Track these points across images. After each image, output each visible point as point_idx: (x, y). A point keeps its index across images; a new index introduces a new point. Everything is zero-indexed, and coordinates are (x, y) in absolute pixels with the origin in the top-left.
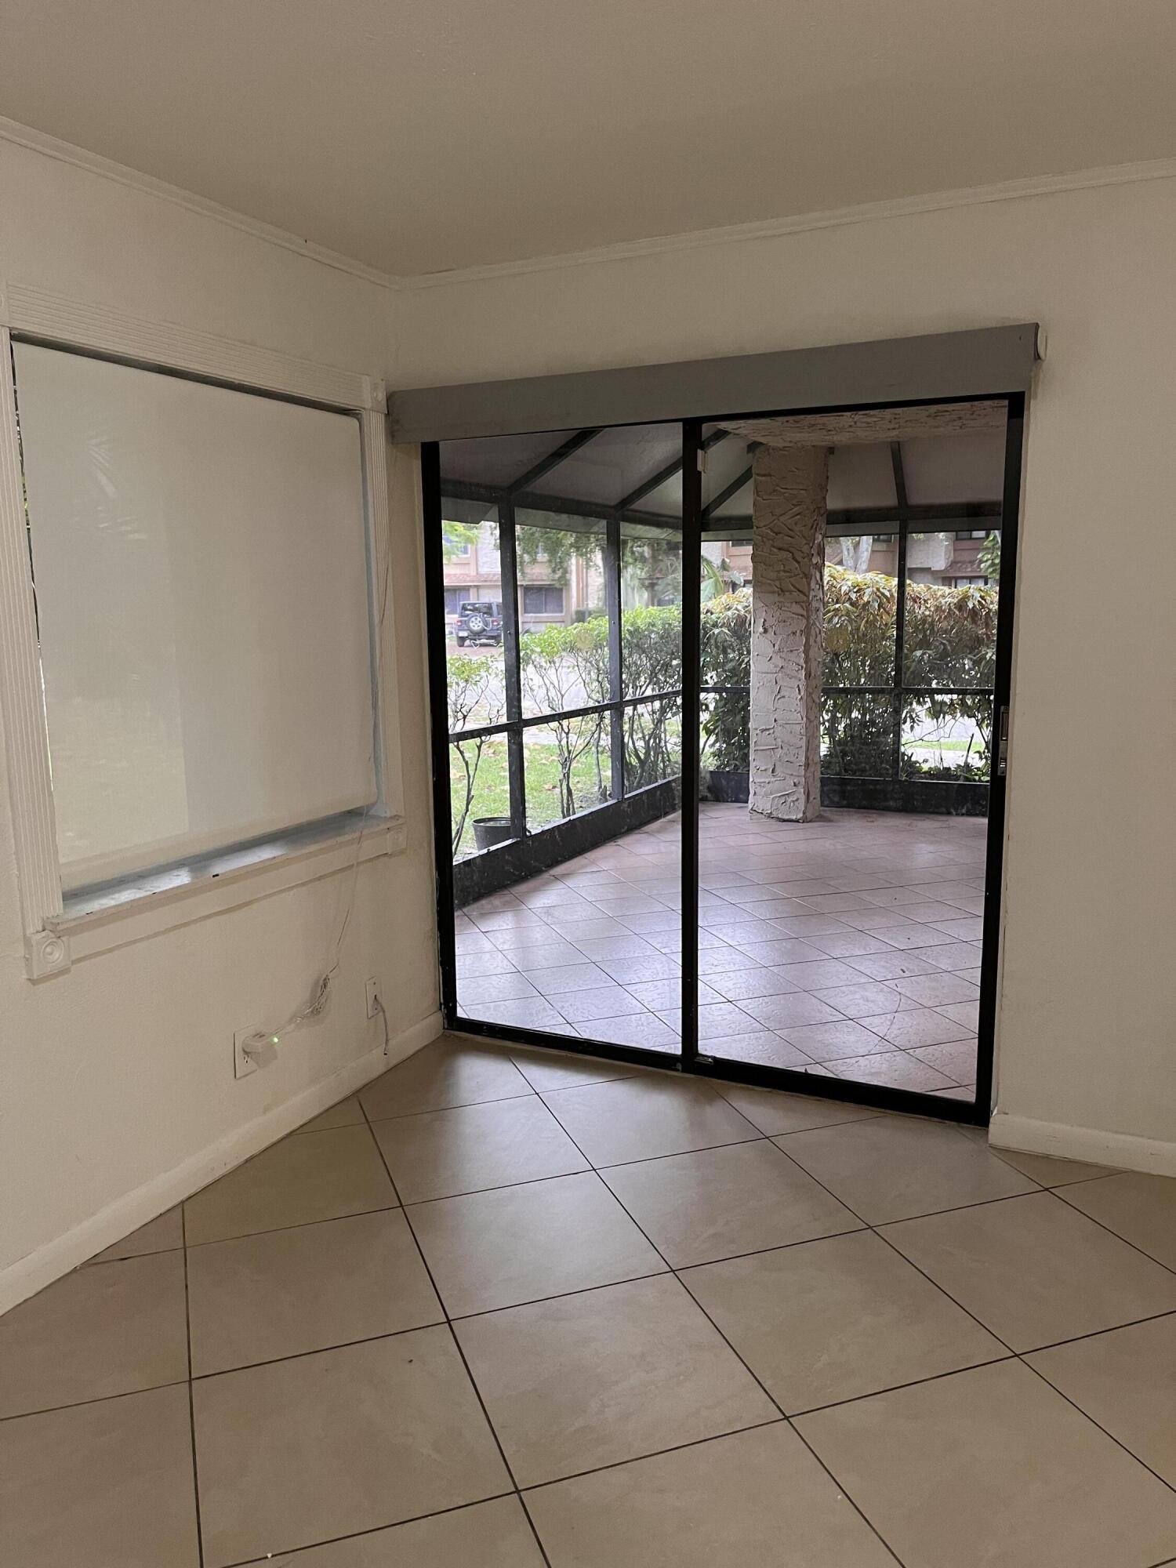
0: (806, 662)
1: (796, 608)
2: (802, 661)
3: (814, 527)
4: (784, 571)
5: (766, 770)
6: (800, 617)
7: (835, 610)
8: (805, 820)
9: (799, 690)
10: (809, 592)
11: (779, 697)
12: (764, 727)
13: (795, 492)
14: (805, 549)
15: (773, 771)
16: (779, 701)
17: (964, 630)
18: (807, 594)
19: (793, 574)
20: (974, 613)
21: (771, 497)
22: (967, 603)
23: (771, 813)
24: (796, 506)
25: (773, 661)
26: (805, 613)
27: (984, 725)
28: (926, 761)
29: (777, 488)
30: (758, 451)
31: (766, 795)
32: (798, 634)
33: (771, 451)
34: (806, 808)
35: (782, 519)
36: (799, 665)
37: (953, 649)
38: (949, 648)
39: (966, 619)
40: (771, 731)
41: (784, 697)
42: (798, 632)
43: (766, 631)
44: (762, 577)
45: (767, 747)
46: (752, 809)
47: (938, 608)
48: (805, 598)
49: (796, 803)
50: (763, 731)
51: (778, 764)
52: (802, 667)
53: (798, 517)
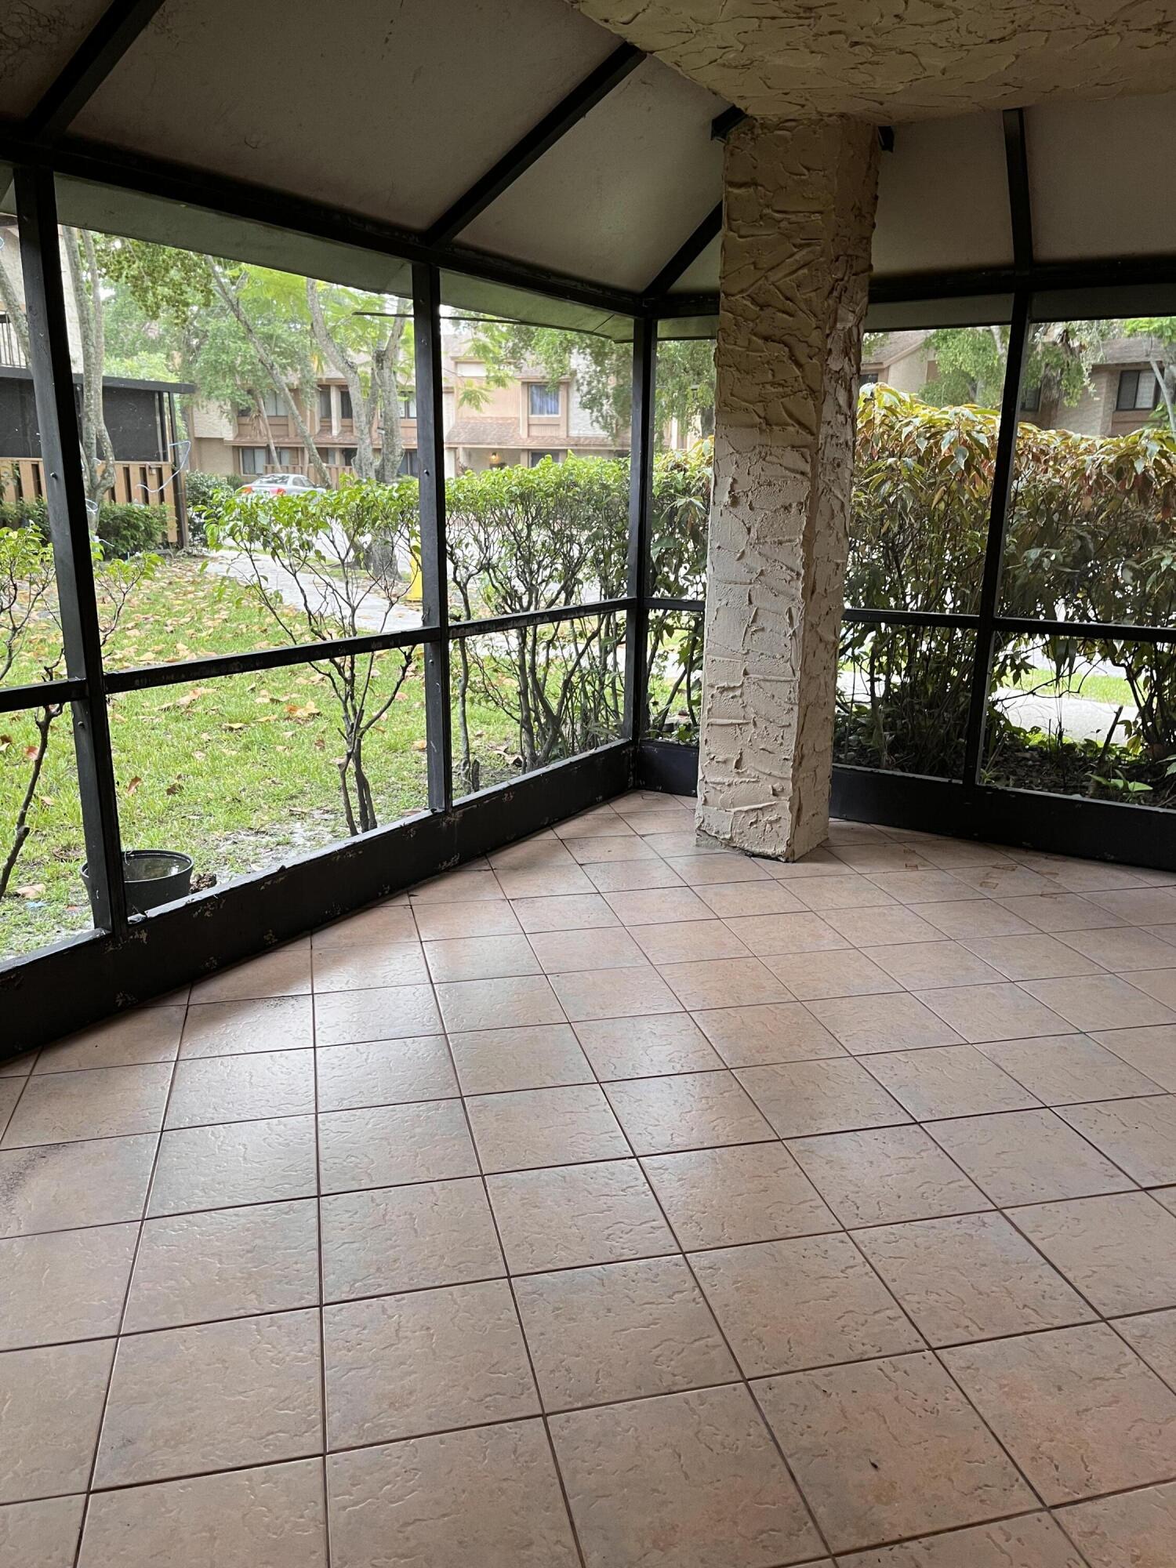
0: (806, 566)
1: (793, 459)
2: (798, 564)
3: (837, 292)
4: (773, 384)
5: (725, 762)
6: (798, 476)
7: (890, 468)
8: (791, 858)
9: (791, 617)
10: (818, 428)
11: (753, 629)
12: (725, 684)
13: (800, 218)
14: (815, 337)
15: (738, 765)
16: (755, 637)
17: (1121, 514)
18: (815, 430)
19: (788, 390)
20: (1144, 481)
21: (756, 233)
22: (1132, 463)
23: (731, 839)
24: (800, 247)
25: (746, 560)
26: (808, 468)
27: (1141, 679)
28: (1035, 730)
29: (767, 211)
30: (733, 133)
31: (724, 806)
32: (794, 510)
33: (758, 131)
34: (793, 836)
35: (774, 276)
36: (792, 570)
37: (1100, 548)
38: (1091, 546)
39: (1128, 493)
40: (738, 693)
41: (763, 629)
42: (794, 505)
43: (735, 501)
44: (732, 395)
45: (730, 721)
46: (699, 828)
47: (1079, 473)
48: (810, 438)
49: (776, 826)
50: (724, 690)
51: (747, 751)
52: (798, 574)
53: (805, 271)
